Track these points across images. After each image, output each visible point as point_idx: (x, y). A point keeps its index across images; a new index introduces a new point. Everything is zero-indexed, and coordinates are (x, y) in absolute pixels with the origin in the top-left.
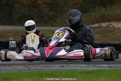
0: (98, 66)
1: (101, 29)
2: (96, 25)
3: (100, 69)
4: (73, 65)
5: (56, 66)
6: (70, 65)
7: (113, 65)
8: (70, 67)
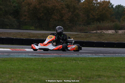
0: (98, 55)
1: (98, 34)
2: (95, 32)
3: (99, 57)
4: (84, 54)
5: (75, 55)
6: (82, 54)
7: (105, 55)
8: (82, 55)
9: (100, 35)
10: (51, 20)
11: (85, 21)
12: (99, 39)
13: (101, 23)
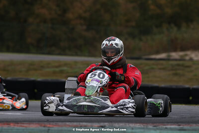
2: (163, 56)
9: (178, 65)
10: (31, 20)
11: (134, 24)
12: (175, 78)
13: (183, 29)
